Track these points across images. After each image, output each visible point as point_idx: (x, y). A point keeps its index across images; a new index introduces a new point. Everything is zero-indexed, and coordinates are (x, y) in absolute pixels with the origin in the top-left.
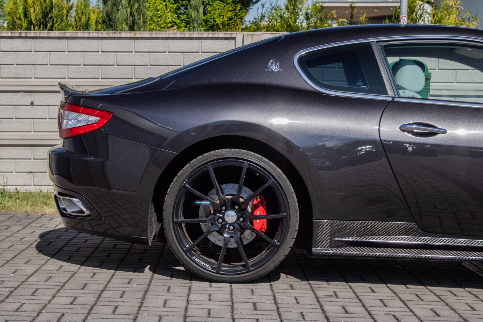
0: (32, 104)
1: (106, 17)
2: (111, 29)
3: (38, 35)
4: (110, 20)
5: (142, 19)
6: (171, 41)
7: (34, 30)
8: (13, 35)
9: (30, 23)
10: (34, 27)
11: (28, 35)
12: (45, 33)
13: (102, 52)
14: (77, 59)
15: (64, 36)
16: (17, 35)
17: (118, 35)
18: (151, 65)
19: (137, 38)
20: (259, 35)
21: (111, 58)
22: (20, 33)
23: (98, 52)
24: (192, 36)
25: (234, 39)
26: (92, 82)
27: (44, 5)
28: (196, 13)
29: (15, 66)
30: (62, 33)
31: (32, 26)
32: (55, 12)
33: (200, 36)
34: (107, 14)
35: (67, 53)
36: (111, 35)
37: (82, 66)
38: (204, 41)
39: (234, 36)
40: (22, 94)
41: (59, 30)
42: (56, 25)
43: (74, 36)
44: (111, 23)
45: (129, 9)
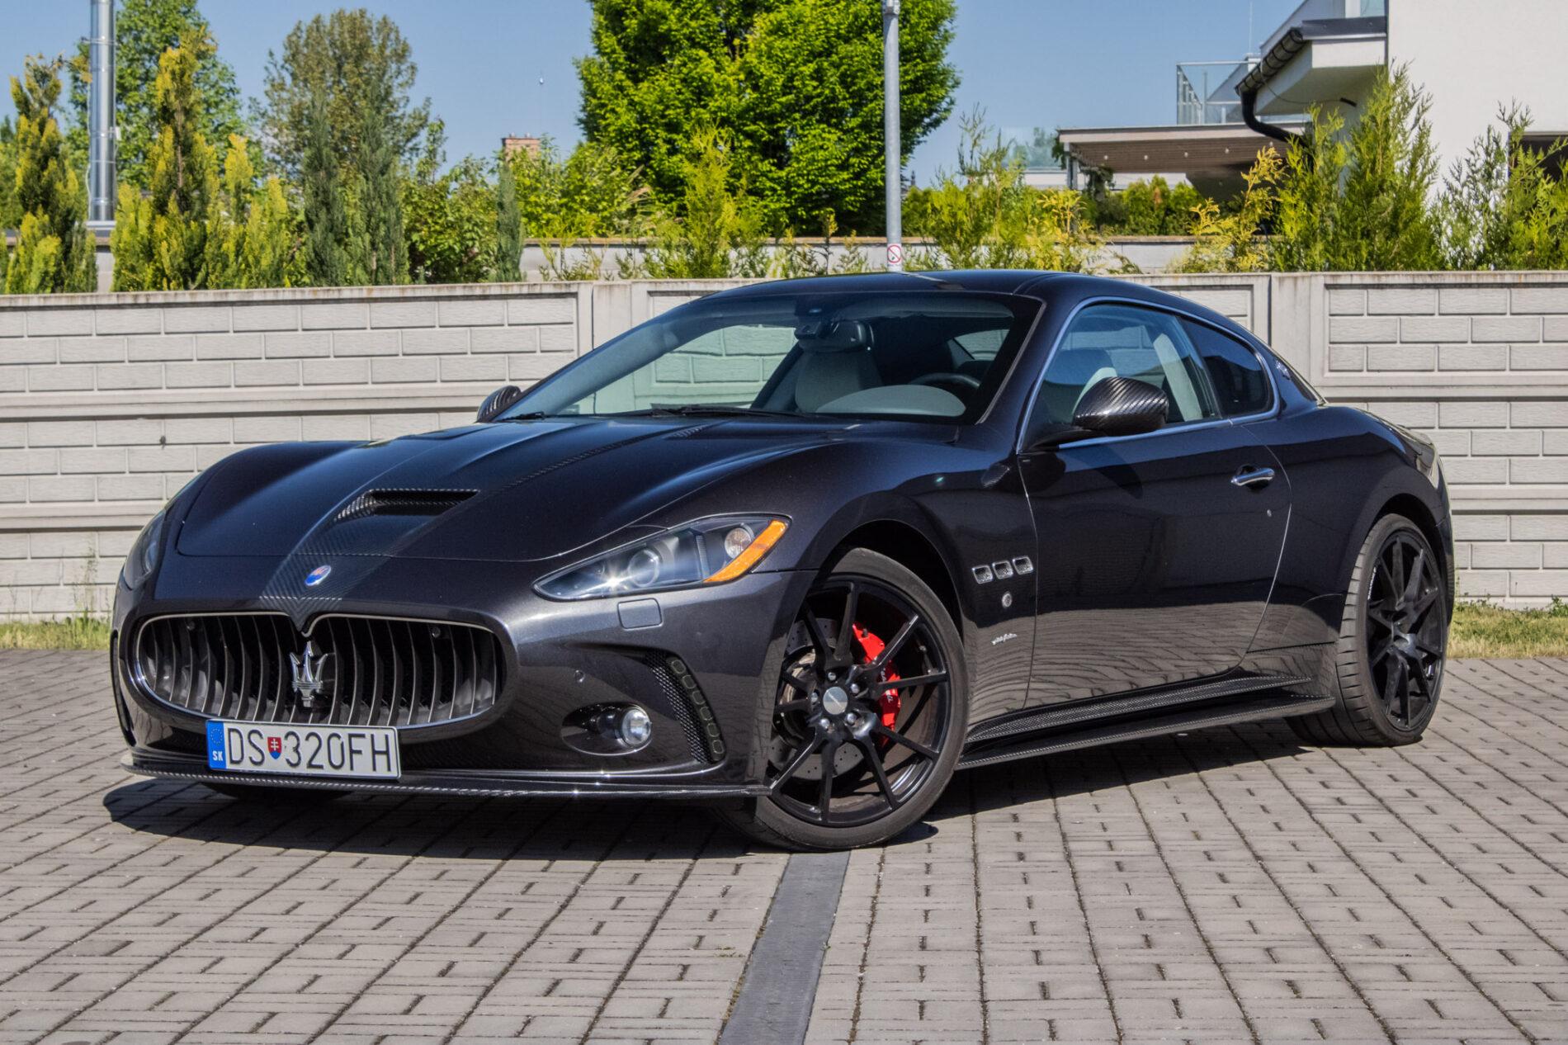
0: (163, 442)
1: (313, 255)
2: (323, 280)
3: (171, 300)
4: (322, 262)
5: (393, 256)
6: (444, 305)
7: (169, 288)
8: (121, 302)
9: (160, 272)
10: (169, 281)
11: (152, 301)
12: (184, 296)
13: (304, 330)
14: (252, 345)
15: (224, 299)
16: (130, 301)
17: (335, 295)
18: (404, 355)
19: (376, 300)
20: (625, 286)
21: (322, 343)
22: (136, 297)
23: (296, 330)
24: (487, 293)
25: (575, 295)
26: (285, 392)
27: (187, 234)
28: (510, 240)
29: (127, 364)
30: (221, 294)
31: (165, 280)
32: (211, 250)
33: (504, 292)
34: (315, 251)
35: (232, 334)
36: (322, 296)
37: (264, 361)
38: (512, 302)
39: (573, 289)
40: (141, 421)
41: (217, 287)
42: (213, 277)
43: (246, 299)
44: (325, 268)
45: (367, 237)
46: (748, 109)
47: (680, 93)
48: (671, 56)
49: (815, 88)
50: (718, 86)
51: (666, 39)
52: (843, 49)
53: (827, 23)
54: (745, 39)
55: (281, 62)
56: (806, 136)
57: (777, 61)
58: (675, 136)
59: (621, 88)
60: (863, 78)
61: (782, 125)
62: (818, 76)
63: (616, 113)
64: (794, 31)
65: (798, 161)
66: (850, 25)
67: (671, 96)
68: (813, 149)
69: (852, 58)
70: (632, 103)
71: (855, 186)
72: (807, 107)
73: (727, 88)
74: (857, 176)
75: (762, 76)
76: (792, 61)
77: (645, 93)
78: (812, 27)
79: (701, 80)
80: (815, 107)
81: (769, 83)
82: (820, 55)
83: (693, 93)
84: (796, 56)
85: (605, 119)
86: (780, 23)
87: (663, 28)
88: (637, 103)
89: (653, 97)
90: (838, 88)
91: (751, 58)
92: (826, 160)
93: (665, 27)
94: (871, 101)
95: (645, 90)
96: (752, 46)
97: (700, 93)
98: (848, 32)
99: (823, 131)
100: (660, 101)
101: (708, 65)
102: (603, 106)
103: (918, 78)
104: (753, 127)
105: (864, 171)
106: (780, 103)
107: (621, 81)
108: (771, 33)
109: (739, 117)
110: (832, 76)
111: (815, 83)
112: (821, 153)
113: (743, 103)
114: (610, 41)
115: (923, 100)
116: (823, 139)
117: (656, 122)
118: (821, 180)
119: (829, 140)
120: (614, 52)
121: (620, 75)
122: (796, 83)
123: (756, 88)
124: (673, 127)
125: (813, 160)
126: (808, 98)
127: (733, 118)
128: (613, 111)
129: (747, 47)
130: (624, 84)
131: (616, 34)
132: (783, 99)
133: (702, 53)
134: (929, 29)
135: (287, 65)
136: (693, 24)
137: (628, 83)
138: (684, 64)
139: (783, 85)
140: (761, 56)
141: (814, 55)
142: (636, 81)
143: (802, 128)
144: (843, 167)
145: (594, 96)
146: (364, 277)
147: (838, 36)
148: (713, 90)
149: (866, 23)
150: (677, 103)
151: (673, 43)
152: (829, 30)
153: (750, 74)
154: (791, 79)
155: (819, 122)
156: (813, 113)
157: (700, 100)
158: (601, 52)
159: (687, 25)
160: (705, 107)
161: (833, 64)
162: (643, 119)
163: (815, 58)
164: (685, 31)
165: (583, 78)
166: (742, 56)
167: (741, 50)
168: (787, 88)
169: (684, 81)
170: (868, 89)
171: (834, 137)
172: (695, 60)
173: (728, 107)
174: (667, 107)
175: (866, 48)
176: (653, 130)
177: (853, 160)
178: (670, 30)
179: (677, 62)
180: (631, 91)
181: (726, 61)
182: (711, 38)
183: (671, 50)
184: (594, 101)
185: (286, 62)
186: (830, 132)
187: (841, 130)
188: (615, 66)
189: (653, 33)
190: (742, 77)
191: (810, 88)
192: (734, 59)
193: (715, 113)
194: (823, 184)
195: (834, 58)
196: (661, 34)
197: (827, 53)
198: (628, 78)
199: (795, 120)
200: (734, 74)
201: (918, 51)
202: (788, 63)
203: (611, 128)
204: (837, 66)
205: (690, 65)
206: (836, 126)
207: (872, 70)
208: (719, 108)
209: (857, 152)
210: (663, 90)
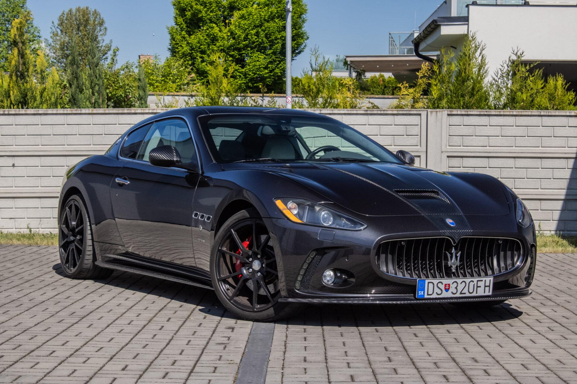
0: (14, 166)
1: (71, 97)
2: (75, 106)
3: (17, 113)
4: (74, 99)
5: (101, 98)
6: (120, 116)
7: (14, 108)
9: (11, 102)
10: (14, 106)
11: (10, 113)
12: (22, 111)
13: (67, 125)
14: (48, 130)
15: (37, 113)
17: (79, 112)
18: (105, 134)
19: (95, 114)
21: (74, 130)
22: (4, 111)
23: (64, 125)
24: (136, 112)
26: (59, 148)
28: (143, 92)
29: (0, 136)
30: (36, 111)
31: (12, 105)
32: (30, 95)
33: (143, 112)
34: (72, 95)
35: (40, 126)
36: (74, 112)
37: (52, 136)
40: (5, 157)
41: (32, 108)
42: (31, 105)
43: (46, 113)
44: (75, 102)
45: (91, 90)
46: (231, 46)
47: (206, 39)
48: (203, 26)
49: (256, 39)
50: (220, 37)
51: (201, 20)
52: (266, 24)
53: (260, 15)
54: (230, 20)
55: (56, 25)
56: (252, 56)
57: (242, 29)
58: (204, 56)
59: (184, 38)
60: (273, 35)
61: (244, 52)
62: (257, 34)
63: (182, 47)
64: (248, 17)
65: (249, 66)
66: (269, 16)
67: (203, 41)
68: (255, 61)
69: (269, 28)
70: (188, 43)
71: (270, 75)
72: (253, 46)
73: (223, 38)
74: (271, 72)
75: (236, 34)
76: (248, 29)
77: (193, 40)
78: (255, 16)
79: (214, 35)
80: (256, 46)
82: (258, 27)
83: (211, 40)
84: (249, 27)
85: (178, 49)
86: (243, 15)
88: (190, 43)
89: (196, 41)
91: (232, 27)
92: (260, 65)
93: (201, 15)
94: (277, 44)
95: (193, 38)
96: (233, 23)
97: (214, 40)
99: (259, 55)
100: (199, 43)
101: (216, 29)
102: (177, 44)
103: (294, 36)
104: (233, 53)
105: (274, 69)
106: (243, 44)
108: (240, 18)
109: (228, 49)
110: (262, 35)
111: (256, 37)
112: (258, 63)
113: (229, 44)
114: (180, 20)
115: (295, 44)
116: (259, 58)
119: (261, 58)
120: (182, 24)
121: (184, 33)
122: (249, 37)
123: (234, 38)
124: (203, 52)
125: (255, 66)
126: (254, 42)
127: (225, 49)
129: (231, 23)
130: (185, 36)
131: (182, 17)
133: (214, 25)
134: (298, 18)
135: (59, 26)
136: (211, 14)
137: (187, 36)
138: (208, 29)
139: (244, 37)
140: (236, 26)
142: (190, 35)
143: (251, 53)
144: (266, 68)
145: (174, 40)
146: (89, 105)
147: (265, 20)
148: (218, 39)
149: (275, 15)
150: (205, 43)
151: (204, 21)
152: (261, 18)
153: (232, 33)
154: (247, 35)
155: (257, 51)
156: (255, 48)
157: (213, 42)
159: (209, 15)
160: (215, 45)
161: (262, 30)
162: (192, 49)
163: (256, 28)
164: (208, 17)
165: (170, 34)
166: (229, 26)
167: (229, 24)
168: (246, 39)
169: (207, 35)
170: (275, 40)
171: (263, 57)
172: (212, 28)
173: (224, 45)
174: (201, 45)
175: (275, 24)
176: (196, 53)
177: (269, 66)
178: (203, 16)
179: (205, 28)
180: (188, 39)
181: (223, 28)
182: (218, 20)
183: (203, 24)
184: (174, 42)
186: (261, 55)
187: (265, 54)
188: (182, 29)
189: (196, 17)
190: (229, 34)
191: (254, 39)
192: (226, 28)
193: (219, 47)
194: (258, 74)
195: (263, 28)
196: (199, 18)
197: (260, 26)
198: (187, 33)
199: (248, 50)
200: (226, 33)
201: (294, 26)
203: (180, 52)
204: (264, 31)
205: (210, 29)
206: (263, 53)
207: (277, 32)
208: (220, 45)
209: (271, 62)
210: (199, 39)
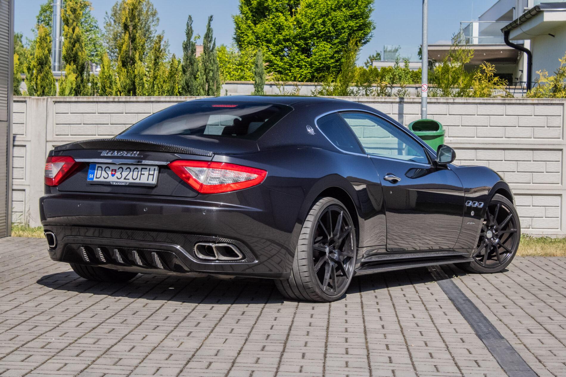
46: (297, 35)
47: (272, 29)
48: (269, 15)
49: (323, 28)
50: (286, 27)
51: (267, 9)
52: (333, 14)
53: (327, 4)
54: (296, 9)
55: (110, 16)
56: (318, 46)
57: (308, 18)
58: (269, 45)
59: (249, 27)
60: (340, 24)
61: (310, 41)
62: (324, 23)
63: (248, 36)
64: (315, 7)
65: (315, 55)
66: (336, 5)
67: (268, 30)
68: (321, 51)
69: (336, 17)
70: (254, 32)
71: (336, 65)
72: (319, 35)
73: (290, 27)
74: (337, 61)
75: (303, 23)
76: (314, 18)
77: (259, 29)
78: (322, 5)
79: (280, 24)
80: (322, 35)
81: (305, 26)
82: (324, 16)
83: (276, 29)
84: (316, 16)
85: (244, 38)
86: (310, 4)
87: (266, 5)
88: (255, 32)
89: (262, 30)
90: (331, 28)
91: (298, 16)
92: (326, 55)
93: (267, 4)
94: (343, 33)
95: (258, 27)
96: (299, 12)
97: (279, 29)
98: (335, 7)
99: (325, 44)
100: (264, 32)
101: (282, 18)
102: (243, 33)
103: (360, 25)
104: (299, 42)
105: (340, 59)
106: (309, 33)
107: (250, 24)
108: (307, 7)
109: (294, 38)
110: (329, 23)
111: (322, 26)
112: (324, 52)
113: (295, 33)
114: (246, 9)
115: (362, 33)
116: (325, 47)
117: (262, 40)
118: (324, 62)
119: (327, 47)
120: (247, 13)
121: (249, 22)
122: (315, 26)
123: (300, 28)
124: (269, 41)
125: (321, 55)
126: (320, 32)
127: (291, 38)
128: (246, 35)
129: (297, 12)
130: (251, 25)
131: (248, 6)
132: (310, 32)
133: (280, 14)
134: (365, 7)
135: (112, 17)
136: (277, 3)
137: (252, 25)
138: (274, 18)
139: (310, 27)
140: (302, 15)
141: (322, 16)
142: (255, 24)
143: (317, 43)
144: (331, 58)
145: (240, 29)
147: (332, 9)
148: (284, 28)
149: (342, 4)
150: (270, 32)
151: (270, 10)
152: (328, 7)
153: (298, 22)
154: (313, 25)
155: (323, 40)
156: (321, 37)
157: (279, 31)
158: (242, 13)
159: (275, 3)
160: (281, 34)
161: (329, 19)
162: (257, 38)
163: (322, 17)
164: (274, 6)
165: (236, 23)
166: (295, 16)
167: (295, 13)
168: (312, 28)
169: (273, 24)
170: (342, 29)
171: (329, 47)
172: (278, 16)
173: (290, 34)
174: (267, 34)
175: (342, 14)
176: (261, 42)
177: (335, 55)
178: (269, 5)
179: (271, 17)
180: (253, 28)
181: (289, 17)
182: (284, 9)
183: (269, 13)
184: (240, 31)
185: (112, 16)
186: (327, 45)
187: (332, 44)
188: (247, 19)
189: (262, 6)
190: (295, 23)
191: (320, 28)
192: (292, 17)
193: (285, 36)
194: (324, 64)
195: (330, 17)
196: (265, 7)
197: (327, 15)
198: (252, 23)
199: (315, 40)
200: (292, 22)
201: (361, 15)
202: (313, 18)
203: (245, 41)
204: (331, 20)
205: (276, 18)
206: (329, 42)
207: (344, 22)
208: (286, 35)
209: (337, 52)
210: (265, 28)
